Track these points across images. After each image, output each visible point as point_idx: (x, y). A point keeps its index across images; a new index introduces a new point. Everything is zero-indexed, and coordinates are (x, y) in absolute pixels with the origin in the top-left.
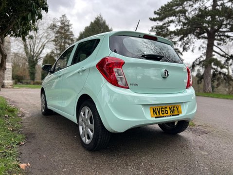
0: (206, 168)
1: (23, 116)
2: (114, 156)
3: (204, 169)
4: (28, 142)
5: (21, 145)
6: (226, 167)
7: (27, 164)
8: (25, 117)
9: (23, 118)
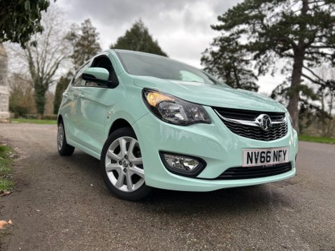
0: (292, 231)
1: (16, 157)
2: (149, 212)
3: (289, 232)
5: (5, 195)
6: (323, 230)
7: (8, 221)
8: (19, 159)
9: (15, 160)
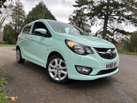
4: (10, 82)
5: (6, 84)
7: (15, 97)
